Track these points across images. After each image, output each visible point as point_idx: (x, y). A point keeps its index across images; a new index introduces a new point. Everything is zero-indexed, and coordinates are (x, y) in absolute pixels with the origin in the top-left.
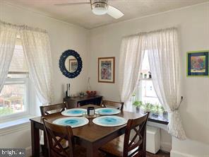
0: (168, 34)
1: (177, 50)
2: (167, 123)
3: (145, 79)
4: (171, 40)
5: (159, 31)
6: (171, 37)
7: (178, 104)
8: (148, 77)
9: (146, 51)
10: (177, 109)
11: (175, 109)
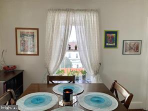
5: (85, 11)
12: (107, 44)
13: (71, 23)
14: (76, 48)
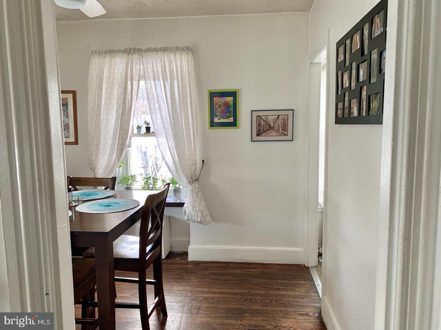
0: (178, 58)
1: (193, 85)
2: (181, 205)
3: (139, 134)
4: (185, 69)
5: (164, 50)
6: (185, 64)
7: (197, 172)
8: (144, 130)
9: (142, 83)
10: (197, 180)
11: (194, 180)
12: (216, 120)
13: (136, 77)
14: (148, 129)
